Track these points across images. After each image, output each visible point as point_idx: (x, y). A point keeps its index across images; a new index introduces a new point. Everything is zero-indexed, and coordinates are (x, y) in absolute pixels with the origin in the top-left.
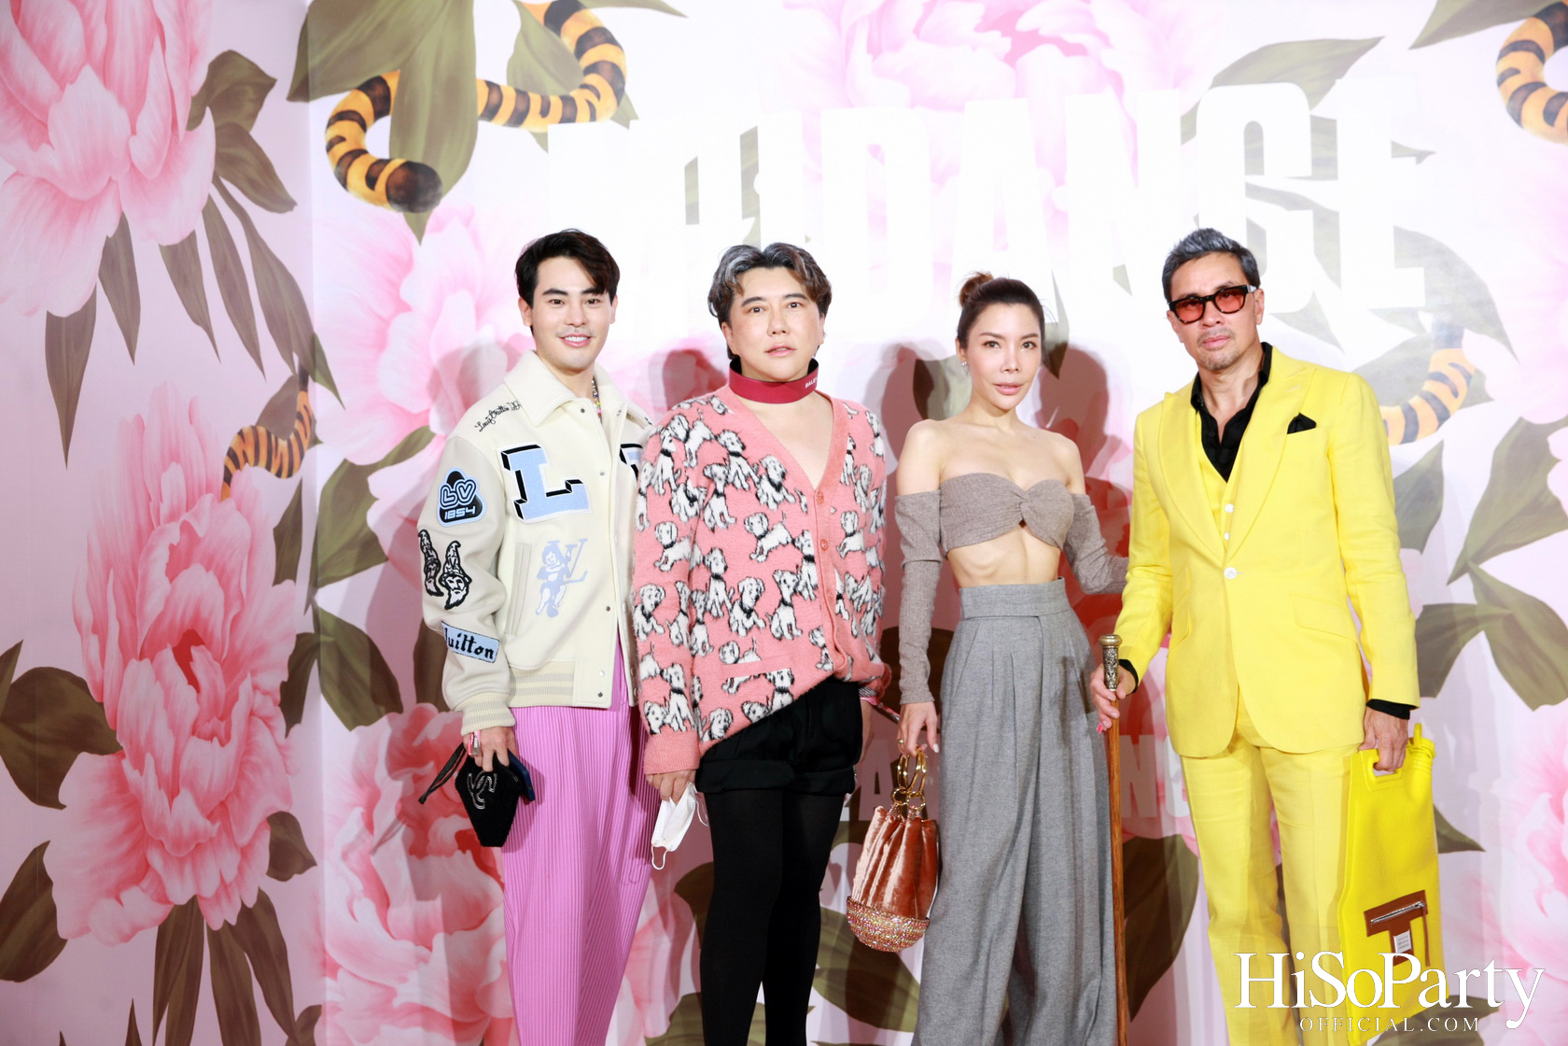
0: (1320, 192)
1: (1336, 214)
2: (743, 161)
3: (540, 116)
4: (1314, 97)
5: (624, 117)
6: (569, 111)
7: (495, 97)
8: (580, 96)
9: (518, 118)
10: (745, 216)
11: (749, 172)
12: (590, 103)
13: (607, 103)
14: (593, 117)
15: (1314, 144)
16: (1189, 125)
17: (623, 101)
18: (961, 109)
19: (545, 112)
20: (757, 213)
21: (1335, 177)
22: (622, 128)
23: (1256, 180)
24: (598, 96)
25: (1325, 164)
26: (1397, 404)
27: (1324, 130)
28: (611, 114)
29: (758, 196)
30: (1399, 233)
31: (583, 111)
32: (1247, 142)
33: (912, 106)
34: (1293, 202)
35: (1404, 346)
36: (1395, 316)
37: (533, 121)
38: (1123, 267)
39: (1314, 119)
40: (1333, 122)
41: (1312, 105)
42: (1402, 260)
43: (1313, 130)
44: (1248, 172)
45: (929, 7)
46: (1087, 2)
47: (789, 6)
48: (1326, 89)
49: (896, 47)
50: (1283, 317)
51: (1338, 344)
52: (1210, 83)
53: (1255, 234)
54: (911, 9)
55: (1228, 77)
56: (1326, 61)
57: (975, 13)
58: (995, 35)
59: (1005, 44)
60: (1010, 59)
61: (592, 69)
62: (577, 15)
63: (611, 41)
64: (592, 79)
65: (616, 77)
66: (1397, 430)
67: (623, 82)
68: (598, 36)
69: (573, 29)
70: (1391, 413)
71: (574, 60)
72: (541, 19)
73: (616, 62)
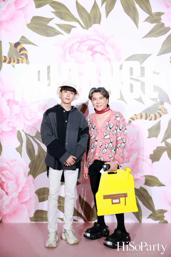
0: (142, 79)
1: (144, 83)
2: (48, 71)
4: (141, 63)
5: (28, 63)
6: (18, 61)
7: (5, 59)
8: (20, 59)
9: (9, 63)
10: (48, 80)
11: (49, 73)
12: (22, 60)
13: (25, 60)
14: (22, 63)
15: (141, 71)
16: (121, 67)
17: (27, 60)
18: (84, 63)
19: (14, 62)
20: (50, 80)
21: (144, 77)
22: (27, 65)
23: (132, 77)
24: (23, 59)
25: (143, 74)
26: (153, 114)
27: (143, 69)
28: (25, 62)
29: (50, 77)
30: (154, 86)
32: (130, 71)
33: (76, 62)
34: (137, 80)
35: (155, 104)
36: (153, 99)
37: (12, 63)
38: (110, 90)
39: (141, 67)
40: (144, 68)
41: (141, 65)
42: (155, 90)
43: (141, 69)
44: (130, 75)
45: (79, 46)
46: (105, 46)
47: (55, 45)
48: (143, 62)
49: (73, 53)
50: (136, 99)
51: (144, 104)
52: (124, 60)
53: (132, 86)
54: (76, 46)
55: (127, 60)
56: (143, 58)
57: (86, 47)
58: (89, 51)
59: (91, 53)
60: (92, 55)
61: (22, 54)
62: (20, 45)
63: (25, 50)
64: (22, 56)
65: (26, 56)
66: (153, 118)
67: (28, 57)
68: (23, 49)
69: (19, 48)
70: (152, 115)
71: (19, 53)
72: (13, 46)
73: (26, 53)
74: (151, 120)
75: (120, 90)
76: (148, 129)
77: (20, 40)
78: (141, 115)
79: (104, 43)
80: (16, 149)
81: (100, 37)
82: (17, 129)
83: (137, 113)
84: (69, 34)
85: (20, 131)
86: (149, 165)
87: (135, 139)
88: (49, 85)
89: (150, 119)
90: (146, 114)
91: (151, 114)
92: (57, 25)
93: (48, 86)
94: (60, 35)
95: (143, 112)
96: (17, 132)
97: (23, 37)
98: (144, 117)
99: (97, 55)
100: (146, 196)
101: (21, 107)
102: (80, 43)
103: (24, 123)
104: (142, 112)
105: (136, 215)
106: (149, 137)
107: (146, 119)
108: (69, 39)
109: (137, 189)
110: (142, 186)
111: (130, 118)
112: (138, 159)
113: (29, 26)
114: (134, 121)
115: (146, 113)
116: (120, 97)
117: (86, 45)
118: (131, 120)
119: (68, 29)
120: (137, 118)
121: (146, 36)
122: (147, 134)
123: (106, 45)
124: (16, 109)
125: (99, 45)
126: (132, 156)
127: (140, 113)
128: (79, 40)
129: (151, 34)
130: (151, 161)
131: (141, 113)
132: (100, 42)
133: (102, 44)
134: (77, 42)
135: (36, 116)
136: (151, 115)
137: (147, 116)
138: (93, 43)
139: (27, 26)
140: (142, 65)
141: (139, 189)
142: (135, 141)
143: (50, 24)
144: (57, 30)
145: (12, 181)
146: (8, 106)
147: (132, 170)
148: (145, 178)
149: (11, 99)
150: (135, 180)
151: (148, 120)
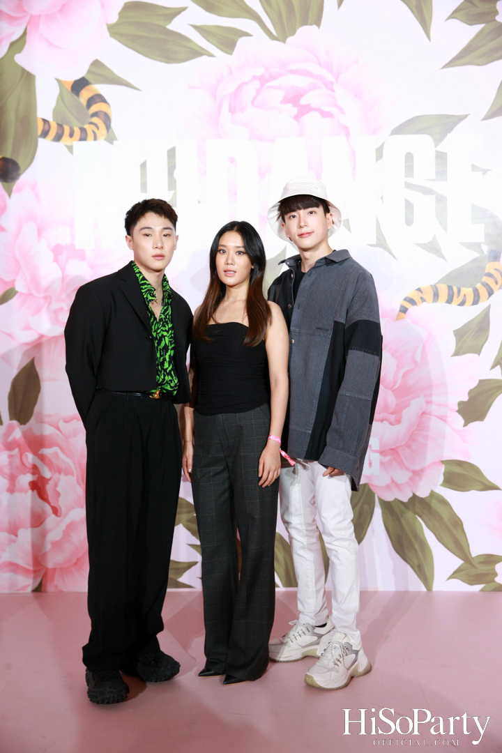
0: (438, 187)
1: (446, 197)
2: (169, 163)
3: (69, 138)
4: (437, 141)
5: (111, 139)
6: (83, 136)
7: (47, 127)
8: (89, 128)
9: (58, 138)
10: (169, 190)
11: (171, 169)
12: (94, 132)
13: (102, 131)
14: (95, 139)
15: (436, 165)
16: (379, 153)
17: (110, 131)
18: (273, 141)
19: (71, 135)
20: (175, 189)
21: (446, 180)
22: (110, 145)
23: (410, 180)
24: (98, 128)
25: (441, 174)
27: (441, 157)
28: (104, 137)
29: (175, 180)
30: (474, 207)
31: (90, 135)
32: (406, 162)
33: (250, 139)
34: (427, 191)
35: (475, 260)
36: (471, 246)
37: (66, 139)
39: (436, 151)
40: (446, 154)
41: (436, 146)
42: (475, 220)
43: (436, 157)
44: (406, 176)
45: (258, 91)
46: (333, 91)
47: (191, 87)
48: (443, 138)
49: (243, 110)
50: (420, 245)
51: (445, 259)
52: (390, 133)
53: (409, 206)
54: (250, 91)
55: (398, 131)
56: (444, 125)
57: (280, 95)
58: (290, 106)
59: (295, 110)
60: (297, 118)
61: (95, 114)
62: (87, 87)
63: (104, 101)
64: (95, 120)
65: (107, 119)
66: (470, 299)
67: (110, 122)
68: (98, 98)
69: (85, 94)
70: (467, 291)
71: (86, 109)
72: (70, 89)
73: (106, 112)
74: (462, 304)
75: (377, 220)
76: (454, 331)
77: (89, 72)
78: (435, 290)
79: (332, 83)
81: (320, 64)
83: (422, 286)
84: (231, 54)
86: (455, 430)
87: (418, 359)
89: (460, 302)
90: (450, 288)
92: (195, 27)
94: (204, 58)
95: (440, 282)
97: (96, 63)
98: (444, 294)
99: (312, 117)
100: (445, 516)
101: (92, 266)
102: (263, 80)
104: (437, 283)
105: (416, 569)
106: (457, 354)
107: (450, 301)
108: (230, 68)
109: (421, 498)
110: (435, 490)
111: (405, 299)
112: (427, 414)
113: (114, 31)
114: (415, 306)
116: (377, 238)
117: (278, 88)
118: (407, 305)
119: (227, 41)
120: (423, 300)
121: (453, 63)
122: (451, 343)
123: (336, 87)
125: (314, 87)
126: (408, 405)
127: (433, 284)
128: (259, 72)
129: (467, 55)
130: (463, 421)
131: (435, 285)
132: (321, 78)
133: (326, 85)
134: (254, 77)
136: (464, 290)
137: (451, 292)
138: (301, 82)
139: (109, 32)
140: (441, 148)
141: (427, 497)
142: (416, 364)
143: (176, 25)
144: (196, 44)
145: (69, 477)
146: (55, 264)
147: (408, 446)
148: (442, 469)
149: (63, 243)
150: (415, 473)
151: (454, 305)
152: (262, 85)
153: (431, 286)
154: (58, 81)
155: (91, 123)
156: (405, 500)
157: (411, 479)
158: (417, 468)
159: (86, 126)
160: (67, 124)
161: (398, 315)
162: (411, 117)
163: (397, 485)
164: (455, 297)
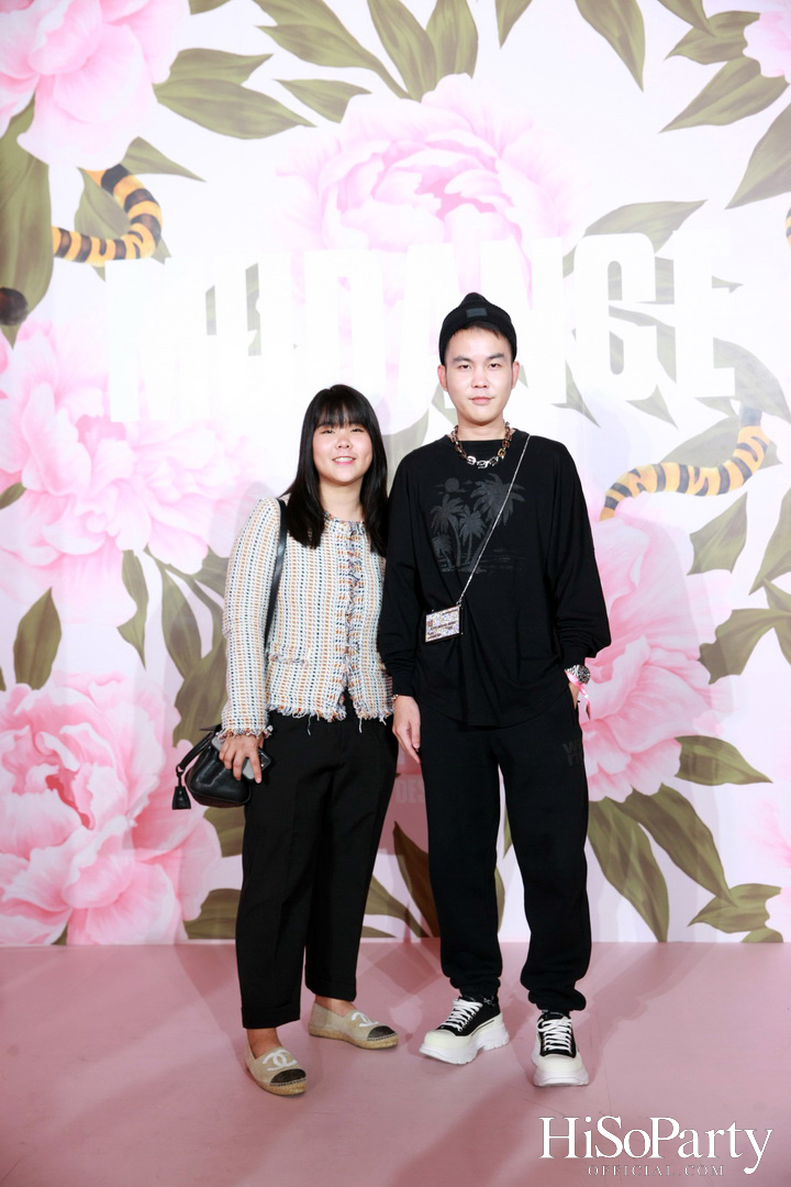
0: (661, 313)
1: (673, 329)
2: (248, 289)
3: (99, 255)
4: (658, 244)
5: (161, 255)
6: (120, 252)
7: (66, 240)
8: (128, 240)
9: (83, 256)
10: (249, 329)
11: (252, 297)
12: (136, 246)
13: (148, 245)
14: (138, 255)
15: (657, 278)
16: (568, 264)
17: (160, 243)
18: (405, 250)
19: (103, 251)
20: (257, 327)
21: (672, 302)
22: (159, 264)
23: (617, 304)
24: (142, 240)
25: (665, 293)
26: (714, 466)
27: (664, 268)
28: (151, 253)
29: (258, 314)
30: (717, 342)
31: (131, 251)
32: (610, 277)
33: (370, 248)
34: (641, 320)
35: (720, 425)
36: (713, 402)
37: (94, 258)
39: (657, 259)
40: (672, 262)
41: (656, 250)
42: (719, 362)
43: (657, 267)
44: (611, 298)
45: (381, 176)
46: (494, 170)
47: (281, 174)
48: (665, 239)
49: (358, 205)
50: (635, 404)
51: (674, 425)
52: (583, 232)
53: (616, 344)
54: (368, 177)
55: (596, 229)
56: (666, 218)
57: (414, 180)
58: (429, 197)
59: (437, 203)
60: (441, 214)
61: (137, 219)
62: (125, 179)
63: (151, 199)
64: (137, 227)
65: (155, 226)
66: (715, 485)
67: (160, 230)
68: (141, 195)
69: (122, 190)
70: (710, 473)
71: (124, 212)
72: (99, 183)
73: (154, 214)
74: (703, 492)
75: (567, 368)
76: (691, 536)
77: (128, 156)
78: (660, 472)
79: (493, 160)
80: (122, 629)
81: (475, 133)
82: (123, 544)
83: (640, 465)
84: (339, 121)
85: (136, 554)
86: (696, 690)
87: (636, 577)
88: (255, 350)
89: (698, 490)
90: (683, 468)
91: (705, 466)
92: (284, 83)
93: (250, 354)
94: (299, 128)
95: (667, 459)
96: (122, 556)
97: (138, 143)
98: (673, 479)
99: (464, 213)
100: (684, 825)
101: (136, 448)
102: (388, 159)
103: (153, 520)
104: (663, 461)
105: (641, 908)
106: (696, 570)
107: (683, 488)
108: (338, 143)
109: (647, 796)
110: (667, 784)
111: (613, 488)
112: (650, 664)
113: (164, 93)
114: (629, 498)
115: (683, 463)
116: (568, 393)
117: (411, 170)
118: (616, 496)
119: (333, 102)
120: (641, 488)
121: (679, 122)
122: (687, 557)
123: (498, 165)
124: (117, 456)
125: (466, 167)
126: (622, 652)
127: (657, 462)
128: (382, 146)
129: (702, 110)
130: (708, 675)
131: (659, 465)
132: (476, 152)
133: (484, 163)
134: (375, 155)
135: (200, 485)
136: (705, 471)
137: (685, 475)
138: (446, 160)
139: (158, 96)
141: (655, 795)
142: (632, 585)
143: (256, 82)
144: (287, 109)
145: (106, 769)
146: (80, 447)
147: (623, 715)
148: (677, 750)
149: (92, 414)
150: (635, 757)
151: (690, 496)
152: (387, 167)
153: (654, 465)
154: (82, 171)
155: (131, 233)
156: (621, 799)
157: (630, 767)
158: (639, 748)
159: (124, 238)
160: (96, 236)
161: (603, 511)
162: (616, 208)
163: (607, 776)
164: (691, 482)
